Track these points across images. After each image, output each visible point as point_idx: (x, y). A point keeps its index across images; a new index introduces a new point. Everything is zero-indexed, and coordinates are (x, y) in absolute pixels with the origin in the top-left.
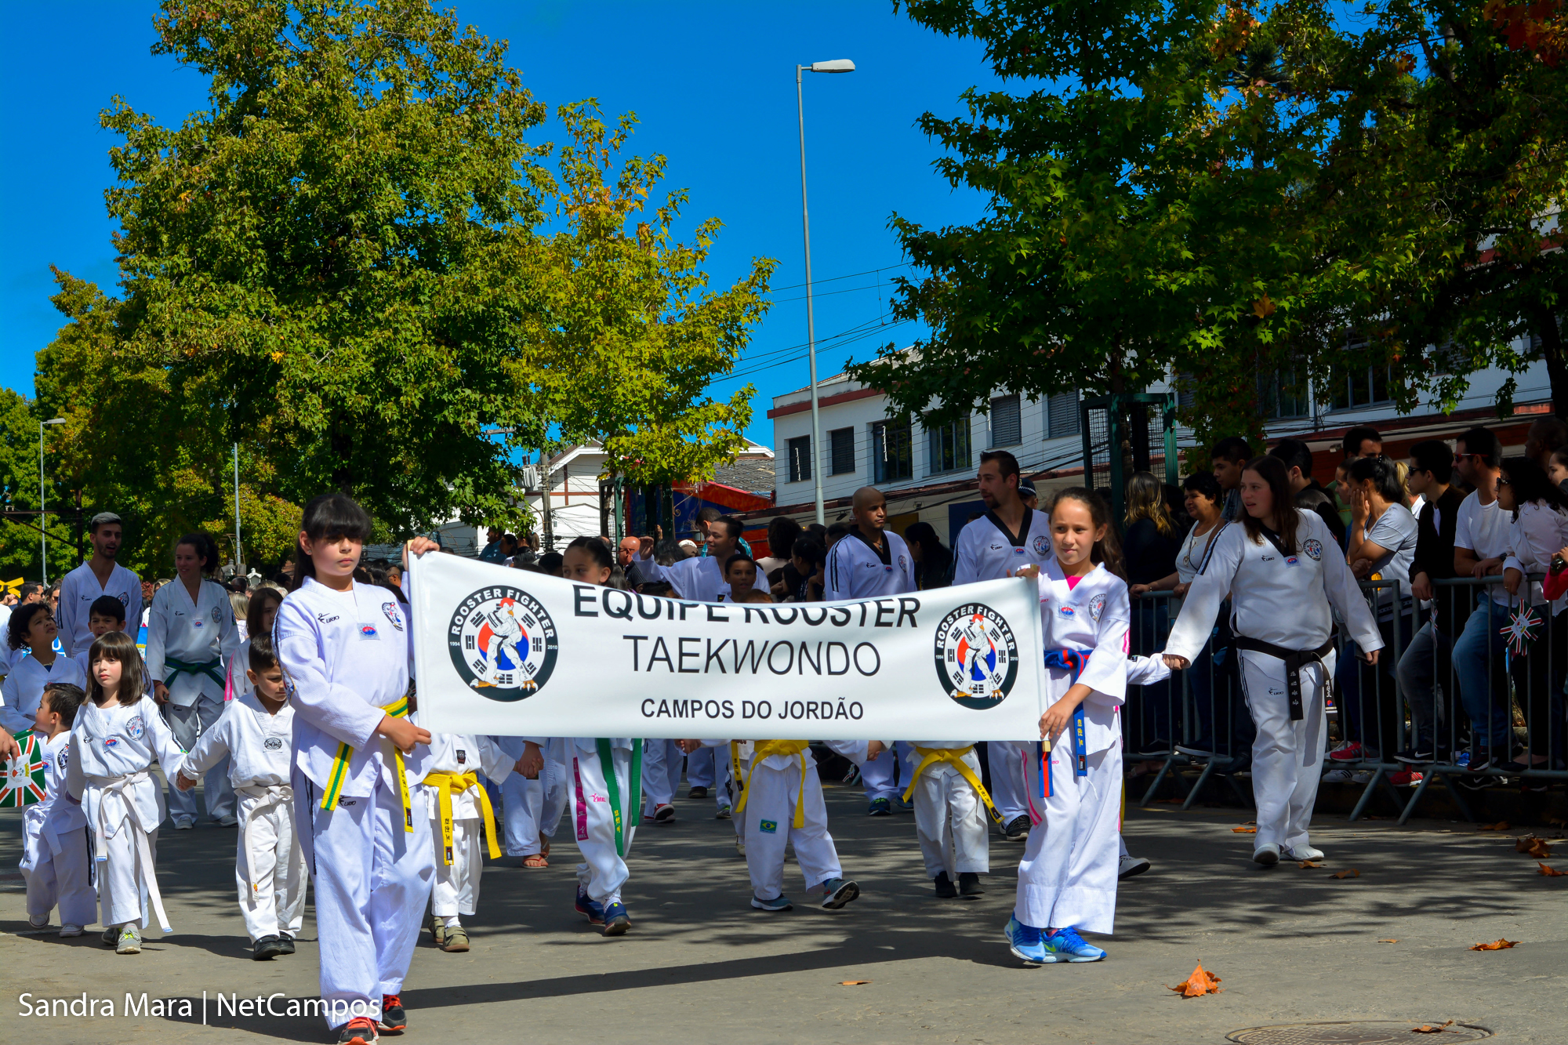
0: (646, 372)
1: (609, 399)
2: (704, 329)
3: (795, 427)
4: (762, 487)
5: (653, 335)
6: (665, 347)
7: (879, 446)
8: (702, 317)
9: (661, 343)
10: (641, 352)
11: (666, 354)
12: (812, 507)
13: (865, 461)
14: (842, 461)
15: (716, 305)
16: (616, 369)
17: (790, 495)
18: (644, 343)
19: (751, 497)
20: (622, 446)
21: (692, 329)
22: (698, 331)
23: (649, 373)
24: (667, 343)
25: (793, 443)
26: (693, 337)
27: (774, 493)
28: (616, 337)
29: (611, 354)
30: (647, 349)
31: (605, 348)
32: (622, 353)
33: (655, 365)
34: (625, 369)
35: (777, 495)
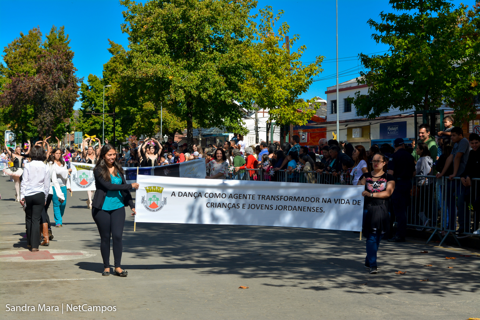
0: (283, 90)
1: (271, 98)
2: (302, 77)
3: (333, 97)
4: (323, 115)
5: (286, 78)
6: (289, 82)
8: (301, 73)
9: (288, 81)
11: (289, 84)
13: (354, 109)
15: (306, 69)
16: (274, 88)
17: (330, 118)
18: (283, 80)
20: (275, 112)
21: (298, 77)
22: (300, 77)
25: (332, 102)
26: (298, 79)
27: (326, 117)
28: (274, 78)
29: (273, 83)
30: (283, 82)
31: (271, 81)
32: (276, 83)
33: (286, 88)
34: (277, 88)
35: (327, 118)
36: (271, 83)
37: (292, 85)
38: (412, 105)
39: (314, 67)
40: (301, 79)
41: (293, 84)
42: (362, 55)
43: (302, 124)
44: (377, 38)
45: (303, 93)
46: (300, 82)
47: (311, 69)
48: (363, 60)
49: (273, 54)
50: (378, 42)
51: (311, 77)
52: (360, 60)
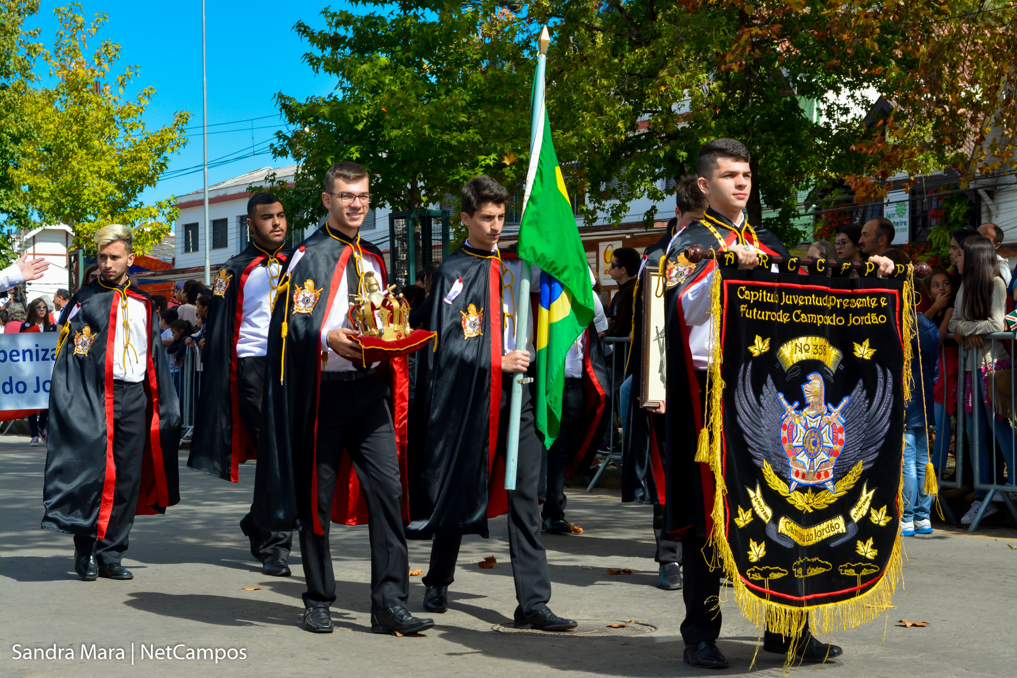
0: (102, 181)
1: (78, 198)
2: (143, 155)
3: (189, 217)
4: (166, 255)
5: (108, 158)
6: (117, 165)
7: (244, 232)
8: (142, 147)
9: (114, 163)
10: (100, 168)
11: (117, 170)
12: (202, 269)
13: (235, 241)
14: (219, 241)
15: (152, 139)
16: (85, 178)
17: (184, 261)
18: (103, 162)
19: (157, 261)
20: (86, 228)
21: (135, 154)
22: (139, 155)
23: (104, 181)
24: (118, 163)
25: (187, 227)
26: (134, 159)
27: (174, 259)
28: (85, 157)
29: (82, 167)
30: (104, 167)
31: (78, 164)
32: (88, 167)
33: (109, 177)
34: (90, 178)
35: (176, 260)
36: (77, 167)
37: (121, 172)
38: (384, 200)
39: (170, 135)
40: (141, 159)
41: (125, 169)
42: (281, 96)
43: (141, 253)
44: (313, 61)
45: (147, 189)
46: (139, 166)
47: (163, 140)
48: (284, 106)
49: (82, 107)
50: (317, 72)
51: (165, 154)
52: (279, 106)
